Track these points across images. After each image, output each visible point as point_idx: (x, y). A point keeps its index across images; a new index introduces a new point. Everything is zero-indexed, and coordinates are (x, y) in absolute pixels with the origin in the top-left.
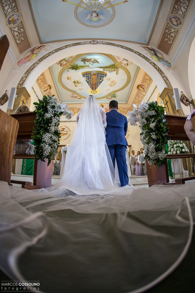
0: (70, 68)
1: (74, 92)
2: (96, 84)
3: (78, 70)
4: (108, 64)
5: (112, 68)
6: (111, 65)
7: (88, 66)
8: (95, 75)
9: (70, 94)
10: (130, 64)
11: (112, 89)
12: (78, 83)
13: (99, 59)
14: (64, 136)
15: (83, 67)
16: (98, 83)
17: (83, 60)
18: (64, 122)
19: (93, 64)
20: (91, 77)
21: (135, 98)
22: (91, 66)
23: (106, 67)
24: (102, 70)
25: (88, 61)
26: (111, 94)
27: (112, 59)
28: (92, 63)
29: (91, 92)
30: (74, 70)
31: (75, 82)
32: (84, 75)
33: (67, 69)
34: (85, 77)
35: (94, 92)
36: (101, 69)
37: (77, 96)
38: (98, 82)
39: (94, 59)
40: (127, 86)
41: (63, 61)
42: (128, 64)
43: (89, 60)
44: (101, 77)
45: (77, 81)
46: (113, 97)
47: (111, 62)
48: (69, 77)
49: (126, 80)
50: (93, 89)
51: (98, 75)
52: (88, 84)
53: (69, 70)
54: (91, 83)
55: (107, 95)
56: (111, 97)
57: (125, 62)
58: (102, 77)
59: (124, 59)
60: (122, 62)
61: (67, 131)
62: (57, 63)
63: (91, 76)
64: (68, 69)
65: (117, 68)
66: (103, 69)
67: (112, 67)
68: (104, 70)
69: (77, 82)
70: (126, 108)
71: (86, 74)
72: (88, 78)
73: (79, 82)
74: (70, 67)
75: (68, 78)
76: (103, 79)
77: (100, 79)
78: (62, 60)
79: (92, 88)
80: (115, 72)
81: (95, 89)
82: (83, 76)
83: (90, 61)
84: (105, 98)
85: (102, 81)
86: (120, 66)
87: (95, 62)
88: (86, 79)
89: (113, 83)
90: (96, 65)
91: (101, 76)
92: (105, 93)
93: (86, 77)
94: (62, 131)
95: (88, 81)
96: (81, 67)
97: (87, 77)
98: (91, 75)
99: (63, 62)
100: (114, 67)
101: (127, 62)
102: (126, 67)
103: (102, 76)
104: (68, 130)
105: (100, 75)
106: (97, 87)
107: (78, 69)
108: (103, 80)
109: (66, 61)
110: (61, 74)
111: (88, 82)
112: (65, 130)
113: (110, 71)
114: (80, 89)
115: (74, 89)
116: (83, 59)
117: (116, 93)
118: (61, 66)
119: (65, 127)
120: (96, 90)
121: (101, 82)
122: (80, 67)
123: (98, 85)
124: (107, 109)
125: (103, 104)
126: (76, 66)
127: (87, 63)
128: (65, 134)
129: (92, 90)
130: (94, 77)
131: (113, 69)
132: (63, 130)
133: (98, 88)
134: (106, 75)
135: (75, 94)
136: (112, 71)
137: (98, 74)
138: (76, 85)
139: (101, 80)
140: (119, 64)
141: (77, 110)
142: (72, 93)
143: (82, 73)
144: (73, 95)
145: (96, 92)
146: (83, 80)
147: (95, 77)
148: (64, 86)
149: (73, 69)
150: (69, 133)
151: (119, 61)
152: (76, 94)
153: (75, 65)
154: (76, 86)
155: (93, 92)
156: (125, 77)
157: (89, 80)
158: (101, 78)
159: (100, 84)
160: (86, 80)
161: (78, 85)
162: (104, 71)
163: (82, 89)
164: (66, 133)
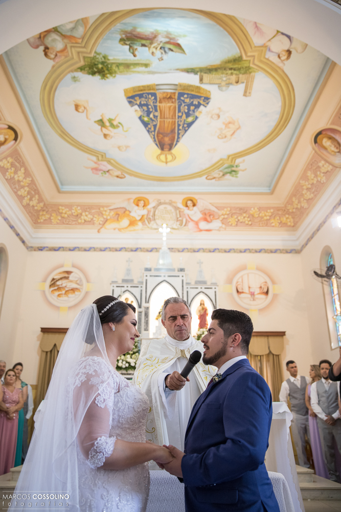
0: (81, 69)
1: (101, 156)
2: (173, 131)
3: (110, 79)
4: (216, 57)
5: (232, 74)
6: (229, 62)
7: (146, 65)
8: (170, 98)
9: (88, 160)
10: (300, 49)
11: (226, 149)
12: (112, 126)
13: (185, 36)
14: (70, 295)
15: (127, 66)
16: (179, 130)
17: (128, 39)
18: (70, 250)
19: (165, 57)
20: (155, 107)
21: (304, 176)
22: (155, 63)
23: (210, 70)
24: (193, 80)
25: (144, 42)
26: (223, 164)
27: (232, 33)
28: (158, 53)
29: (158, 157)
30: (97, 77)
31: (101, 122)
32: (133, 97)
33: (72, 71)
34: (136, 107)
35: (166, 159)
36: (192, 76)
37: (110, 167)
38: (179, 125)
39: (168, 35)
40: (278, 135)
41: (54, 36)
42: (289, 52)
43: (147, 40)
44: (189, 106)
45: (110, 121)
46: (227, 173)
47: (228, 49)
48: (79, 103)
49: (276, 117)
50: (162, 149)
51: (179, 98)
52: (148, 131)
53: (79, 74)
54: (155, 126)
55: (207, 166)
56: (221, 174)
57: (279, 45)
58: (192, 108)
59: (278, 32)
60: (268, 44)
61: (78, 282)
62: (32, 40)
63: (158, 104)
64: (76, 70)
65: (247, 70)
66: (197, 77)
67: (231, 69)
68: (201, 80)
69: (107, 124)
70: (270, 208)
71: (141, 96)
72: (145, 108)
73: (115, 123)
74: (82, 63)
75: (77, 107)
76: (197, 114)
77: (188, 115)
78: (48, 32)
79: (162, 146)
80: (241, 87)
81: (170, 149)
82: (130, 102)
83: (151, 44)
84: (200, 176)
85: (192, 123)
86: (261, 61)
87: (171, 47)
88: (140, 113)
89: (232, 127)
90: (173, 58)
91: (192, 104)
92: (203, 161)
93: (140, 105)
94: (61, 279)
95: (146, 119)
96: (121, 68)
97: (144, 105)
98: (156, 99)
99: (54, 40)
100: (239, 69)
101: (286, 44)
102: (281, 65)
103: (196, 102)
104: (81, 275)
105: (187, 101)
106: (178, 141)
107: (111, 73)
108: (197, 118)
109: (64, 36)
110: (50, 87)
111: (145, 124)
112: (71, 277)
113: (223, 83)
114: (119, 148)
115: (101, 145)
116: (125, 32)
117: (238, 161)
118: (46, 55)
119: (74, 266)
120: (174, 151)
121: (190, 125)
122: (118, 65)
123: (179, 134)
124: (207, 212)
125: (196, 197)
126: (103, 63)
127: (143, 53)
128: (73, 290)
129: (159, 151)
130: (165, 106)
131: (234, 78)
132: (67, 278)
133: (179, 144)
134: (207, 99)
135: (105, 163)
136: (229, 84)
137: (181, 95)
138: (105, 131)
139: (190, 119)
140: (256, 54)
141: (112, 213)
142: (94, 159)
143: (126, 91)
144: (95, 166)
145: (174, 158)
146: (131, 115)
147: (170, 107)
148: (64, 134)
149: (93, 73)
150: (86, 287)
151: (257, 40)
152: (109, 162)
153: (100, 59)
154: (105, 136)
155: (163, 157)
156: (274, 106)
157: (148, 115)
158: (189, 109)
159: (186, 131)
160: (140, 118)
161: (111, 131)
162: (203, 86)
163: (127, 147)
164: (74, 286)
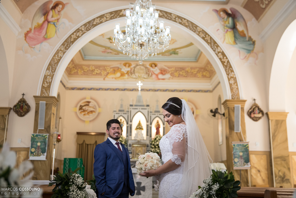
1: (108, 48)
9: (101, 49)
14: (90, 114)
18: (89, 89)
26: (170, 51)
31: (109, 39)
46: (172, 54)
56: (169, 54)
61: (94, 107)
70: (197, 68)
84: (159, 55)
94: (85, 105)
104: (96, 104)
112: (90, 105)
115: (108, 45)
119: (91, 99)
124: (163, 70)
125: (157, 63)
128: (92, 112)
132: (88, 105)
141: (112, 70)
150: (98, 110)
152: (111, 50)
154: (111, 42)
164: (92, 109)
